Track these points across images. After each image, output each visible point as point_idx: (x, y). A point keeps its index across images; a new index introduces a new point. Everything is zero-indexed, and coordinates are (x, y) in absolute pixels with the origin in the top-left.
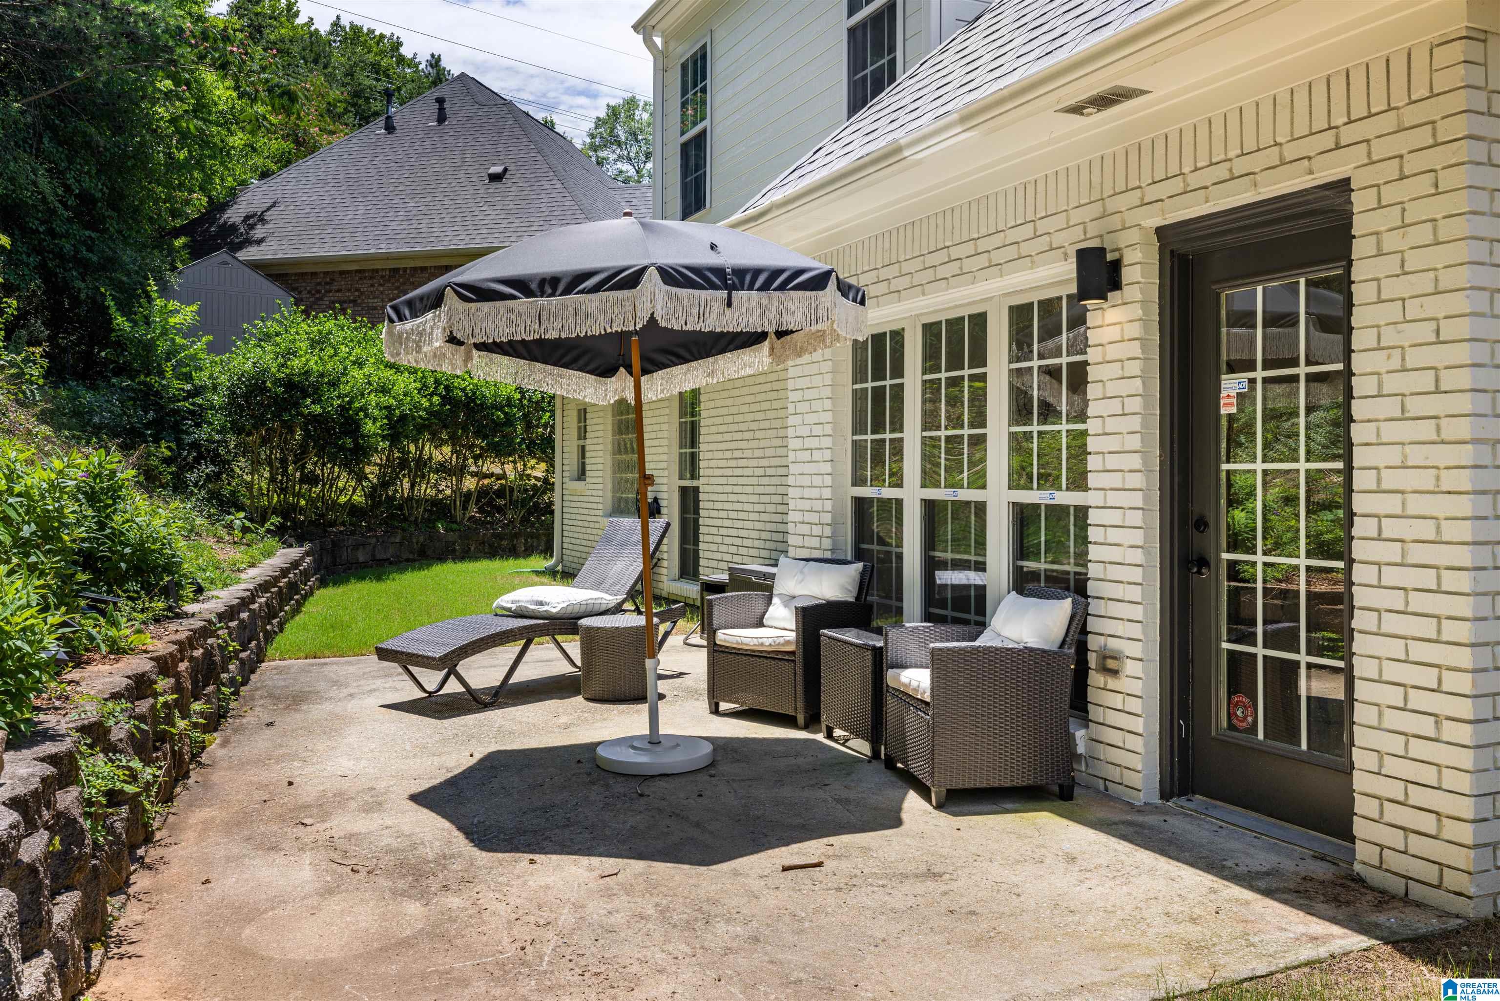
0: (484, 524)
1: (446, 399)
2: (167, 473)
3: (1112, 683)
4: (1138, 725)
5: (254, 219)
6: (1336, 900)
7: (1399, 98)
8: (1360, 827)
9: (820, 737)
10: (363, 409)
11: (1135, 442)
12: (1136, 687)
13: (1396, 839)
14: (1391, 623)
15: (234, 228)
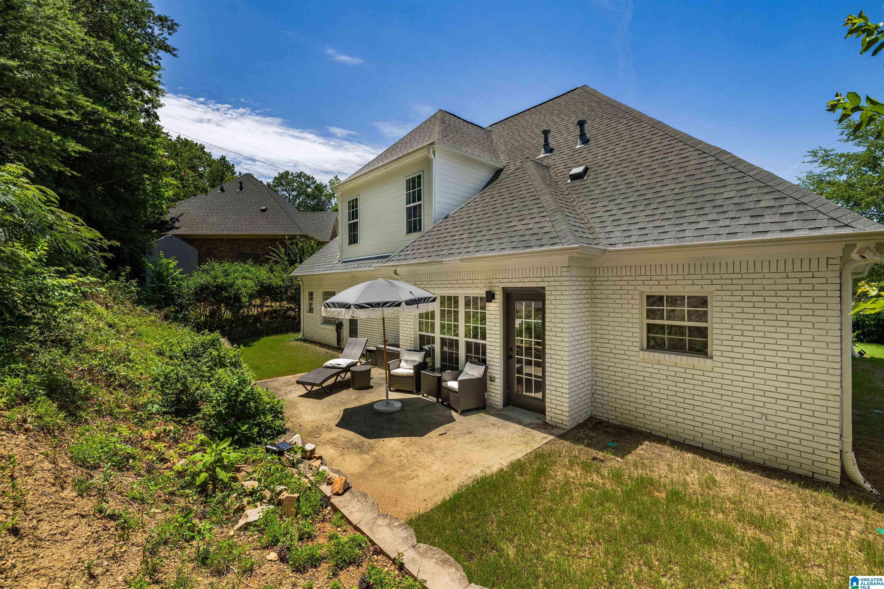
0: (271, 322)
1: (261, 286)
2: (172, 315)
3: (493, 383)
4: (499, 392)
5: (174, 220)
6: (544, 428)
7: (555, 275)
8: (547, 413)
9: (421, 396)
10: (241, 294)
11: (498, 332)
12: (499, 384)
13: (554, 415)
14: (553, 375)
15: (166, 222)
